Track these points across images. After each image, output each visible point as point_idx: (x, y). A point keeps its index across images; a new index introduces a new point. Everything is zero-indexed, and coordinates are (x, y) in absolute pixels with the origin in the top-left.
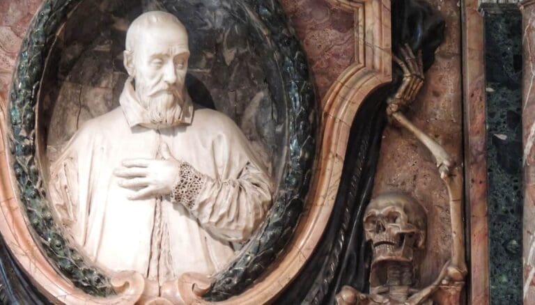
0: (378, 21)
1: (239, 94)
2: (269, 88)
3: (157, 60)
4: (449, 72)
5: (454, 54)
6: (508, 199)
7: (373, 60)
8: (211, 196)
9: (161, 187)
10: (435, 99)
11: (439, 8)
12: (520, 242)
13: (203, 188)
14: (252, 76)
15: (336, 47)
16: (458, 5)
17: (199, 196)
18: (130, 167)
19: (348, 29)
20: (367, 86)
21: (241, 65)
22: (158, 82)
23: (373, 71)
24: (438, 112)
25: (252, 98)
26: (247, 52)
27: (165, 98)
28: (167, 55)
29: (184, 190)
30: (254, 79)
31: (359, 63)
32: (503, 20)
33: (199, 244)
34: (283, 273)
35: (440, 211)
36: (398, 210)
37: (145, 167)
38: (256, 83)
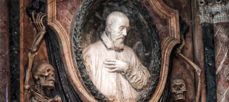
0: (175, 24)
1: (131, 41)
2: (142, 41)
3: (122, 28)
4: (190, 42)
5: (191, 37)
6: (212, 83)
7: (174, 36)
8: (136, 74)
9: (121, 69)
10: (186, 50)
11: (186, 22)
12: (216, 97)
13: (134, 71)
14: (136, 36)
15: (162, 30)
16: (191, 22)
17: (133, 73)
18: (109, 61)
19: (165, 25)
20: (174, 44)
21: (132, 33)
22: (120, 35)
23: (174, 39)
24: (187, 54)
25: (135, 43)
26: (135, 28)
27: (121, 40)
28: (125, 26)
29: (129, 71)
30: (136, 37)
31: (169, 36)
32: (209, 28)
33: (129, 89)
34: (154, 100)
35: (189, 85)
36: (184, 84)
37: (115, 62)
38: (137, 38)
